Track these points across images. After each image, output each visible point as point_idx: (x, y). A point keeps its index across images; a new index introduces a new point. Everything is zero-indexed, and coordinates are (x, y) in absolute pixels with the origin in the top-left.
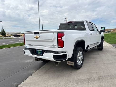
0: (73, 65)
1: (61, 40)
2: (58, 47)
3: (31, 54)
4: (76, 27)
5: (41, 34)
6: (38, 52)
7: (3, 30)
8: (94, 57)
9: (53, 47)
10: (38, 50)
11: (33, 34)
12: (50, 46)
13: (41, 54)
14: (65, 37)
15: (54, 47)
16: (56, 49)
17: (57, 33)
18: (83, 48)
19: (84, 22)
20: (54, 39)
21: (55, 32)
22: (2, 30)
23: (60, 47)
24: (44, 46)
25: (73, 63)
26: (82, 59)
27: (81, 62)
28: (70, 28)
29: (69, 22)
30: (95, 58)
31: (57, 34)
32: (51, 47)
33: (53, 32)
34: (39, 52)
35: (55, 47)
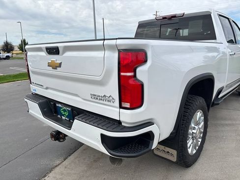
0: (174, 159)
1: (131, 82)
2: (121, 107)
3: (42, 117)
4: (185, 32)
5: (64, 55)
6: (63, 112)
7: (24, 41)
8: (230, 119)
9: (105, 102)
10: (60, 105)
11: (45, 55)
12: (95, 98)
13: (70, 121)
14: (150, 67)
15: (107, 103)
16: (112, 111)
17: (119, 51)
18: (205, 100)
19: (212, 15)
20: (108, 74)
21: (111, 48)
22: (22, 41)
23: (128, 105)
24: (76, 95)
25: (175, 152)
26: (201, 133)
27: (199, 143)
28: (167, 34)
29: (164, 18)
30: (234, 122)
31: (116, 55)
32: (97, 101)
33: (103, 48)
34: (65, 111)
35: (111, 104)
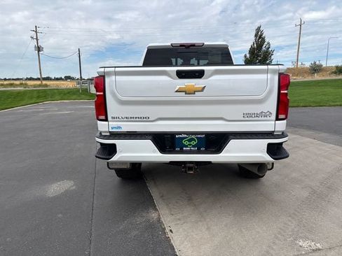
2: (277, 119)
3: (159, 154)
6: (186, 143)
10: (183, 136)
12: (249, 117)
13: (199, 149)
17: (280, 74)
23: (283, 116)
31: (277, 77)
32: (251, 119)
33: (267, 71)
34: (191, 140)
